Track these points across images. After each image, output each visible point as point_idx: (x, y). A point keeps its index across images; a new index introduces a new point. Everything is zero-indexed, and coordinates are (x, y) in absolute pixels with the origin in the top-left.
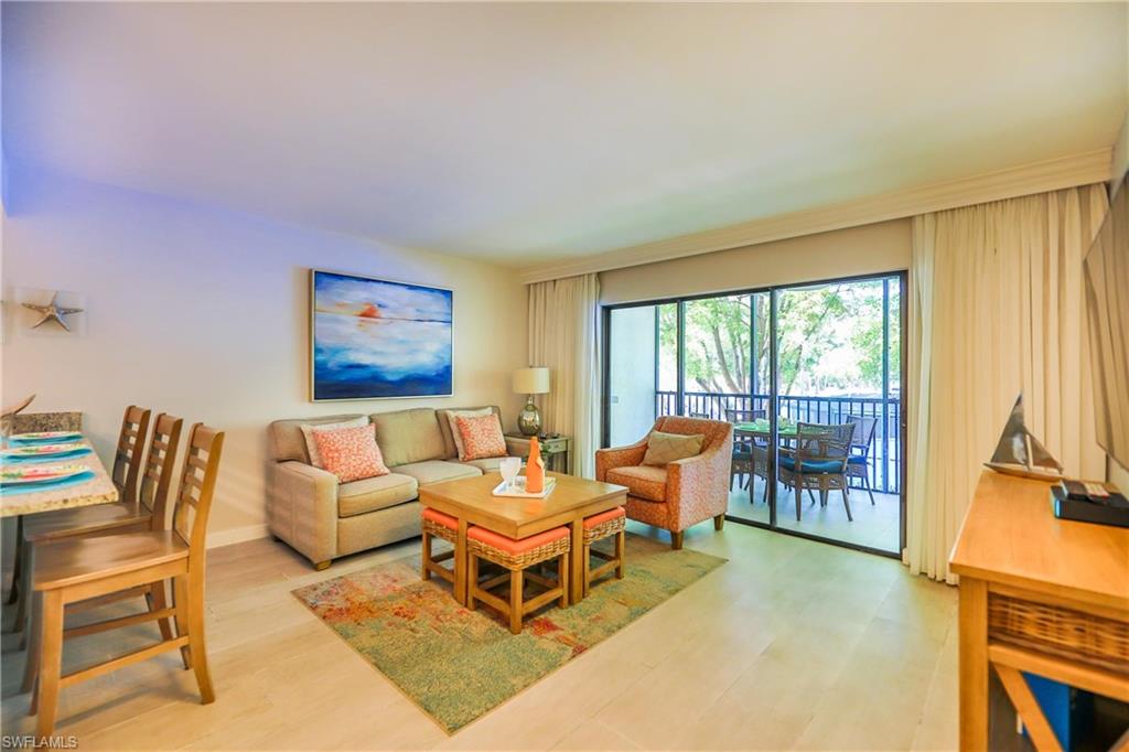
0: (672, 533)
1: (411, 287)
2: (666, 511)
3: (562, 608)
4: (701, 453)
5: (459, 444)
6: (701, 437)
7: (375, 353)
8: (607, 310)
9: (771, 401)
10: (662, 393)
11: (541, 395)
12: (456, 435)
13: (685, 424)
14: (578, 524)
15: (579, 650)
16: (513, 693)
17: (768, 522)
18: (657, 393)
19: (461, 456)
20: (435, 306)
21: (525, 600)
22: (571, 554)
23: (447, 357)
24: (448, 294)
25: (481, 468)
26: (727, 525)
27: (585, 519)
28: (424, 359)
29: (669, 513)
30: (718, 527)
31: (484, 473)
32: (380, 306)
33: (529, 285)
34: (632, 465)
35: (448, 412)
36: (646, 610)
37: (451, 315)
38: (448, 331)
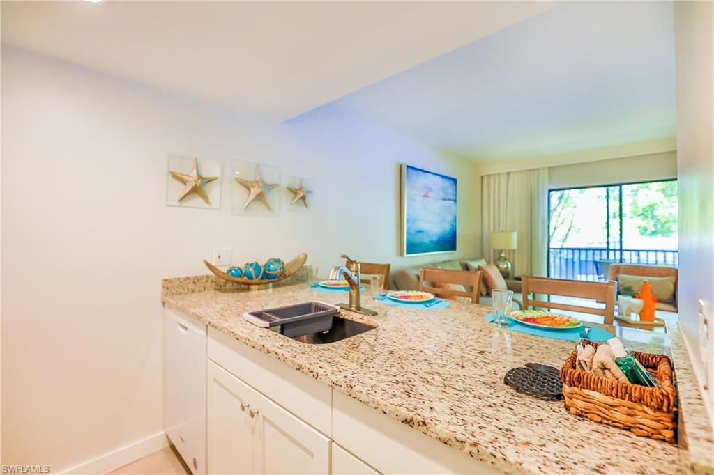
1: (442, 177)
6: (673, 279)
13: (644, 270)
20: (449, 188)
23: (454, 225)
24: (455, 181)
32: (430, 190)
33: (483, 176)
37: (456, 195)
38: (454, 208)
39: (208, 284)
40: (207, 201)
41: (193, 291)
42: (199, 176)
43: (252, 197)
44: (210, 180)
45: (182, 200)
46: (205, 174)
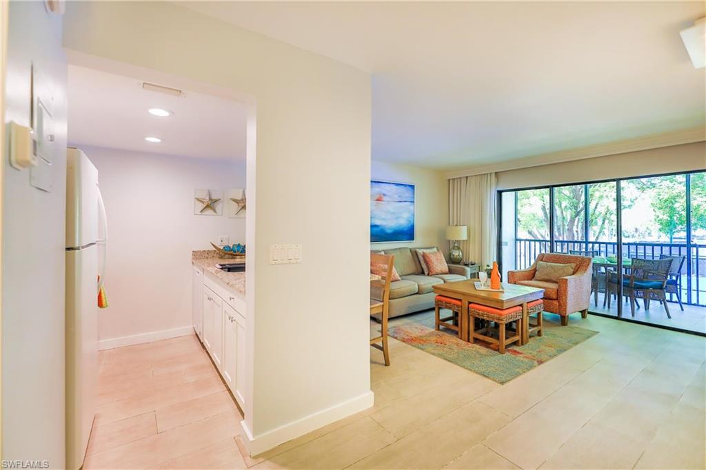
0: (561, 316)
1: (397, 185)
2: (557, 304)
3: (519, 346)
4: (574, 273)
5: (424, 266)
6: (573, 265)
7: (383, 219)
8: (500, 193)
9: (618, 246)
10: (520, 240)
11: (463, 241)
12: (422, 262)
13: (559, 258)
14: (525, 305)
15: (540, 362)
16: (518, 374)
17: (617, 315)
18: (516, 240)
19: (426, 273)
20: (406, 193)
21: (506, 338)
22: (522, 319)
23: (412, 220)
24: (412, 187)
25: (443, 279)
26: (589, 316)
27: (528, 303)
28: (402, 222)
29: (560, 305)
30: (584, 317)
31: (445, 282)
32: (384, 195)
33: (449, 180)
34: (528, 280)
35: (417, 250)
36: (565, 350)
37: (414, 198)
38: (412, 207)
39: (215, 255)
40: (215, 211)
41: (207, 258)
42: (210, 199)
43: (240, 208)
44: (216, 201)
45: (201, 211)
46: (214, 197)
